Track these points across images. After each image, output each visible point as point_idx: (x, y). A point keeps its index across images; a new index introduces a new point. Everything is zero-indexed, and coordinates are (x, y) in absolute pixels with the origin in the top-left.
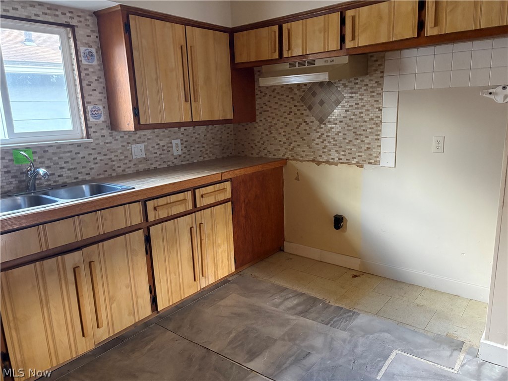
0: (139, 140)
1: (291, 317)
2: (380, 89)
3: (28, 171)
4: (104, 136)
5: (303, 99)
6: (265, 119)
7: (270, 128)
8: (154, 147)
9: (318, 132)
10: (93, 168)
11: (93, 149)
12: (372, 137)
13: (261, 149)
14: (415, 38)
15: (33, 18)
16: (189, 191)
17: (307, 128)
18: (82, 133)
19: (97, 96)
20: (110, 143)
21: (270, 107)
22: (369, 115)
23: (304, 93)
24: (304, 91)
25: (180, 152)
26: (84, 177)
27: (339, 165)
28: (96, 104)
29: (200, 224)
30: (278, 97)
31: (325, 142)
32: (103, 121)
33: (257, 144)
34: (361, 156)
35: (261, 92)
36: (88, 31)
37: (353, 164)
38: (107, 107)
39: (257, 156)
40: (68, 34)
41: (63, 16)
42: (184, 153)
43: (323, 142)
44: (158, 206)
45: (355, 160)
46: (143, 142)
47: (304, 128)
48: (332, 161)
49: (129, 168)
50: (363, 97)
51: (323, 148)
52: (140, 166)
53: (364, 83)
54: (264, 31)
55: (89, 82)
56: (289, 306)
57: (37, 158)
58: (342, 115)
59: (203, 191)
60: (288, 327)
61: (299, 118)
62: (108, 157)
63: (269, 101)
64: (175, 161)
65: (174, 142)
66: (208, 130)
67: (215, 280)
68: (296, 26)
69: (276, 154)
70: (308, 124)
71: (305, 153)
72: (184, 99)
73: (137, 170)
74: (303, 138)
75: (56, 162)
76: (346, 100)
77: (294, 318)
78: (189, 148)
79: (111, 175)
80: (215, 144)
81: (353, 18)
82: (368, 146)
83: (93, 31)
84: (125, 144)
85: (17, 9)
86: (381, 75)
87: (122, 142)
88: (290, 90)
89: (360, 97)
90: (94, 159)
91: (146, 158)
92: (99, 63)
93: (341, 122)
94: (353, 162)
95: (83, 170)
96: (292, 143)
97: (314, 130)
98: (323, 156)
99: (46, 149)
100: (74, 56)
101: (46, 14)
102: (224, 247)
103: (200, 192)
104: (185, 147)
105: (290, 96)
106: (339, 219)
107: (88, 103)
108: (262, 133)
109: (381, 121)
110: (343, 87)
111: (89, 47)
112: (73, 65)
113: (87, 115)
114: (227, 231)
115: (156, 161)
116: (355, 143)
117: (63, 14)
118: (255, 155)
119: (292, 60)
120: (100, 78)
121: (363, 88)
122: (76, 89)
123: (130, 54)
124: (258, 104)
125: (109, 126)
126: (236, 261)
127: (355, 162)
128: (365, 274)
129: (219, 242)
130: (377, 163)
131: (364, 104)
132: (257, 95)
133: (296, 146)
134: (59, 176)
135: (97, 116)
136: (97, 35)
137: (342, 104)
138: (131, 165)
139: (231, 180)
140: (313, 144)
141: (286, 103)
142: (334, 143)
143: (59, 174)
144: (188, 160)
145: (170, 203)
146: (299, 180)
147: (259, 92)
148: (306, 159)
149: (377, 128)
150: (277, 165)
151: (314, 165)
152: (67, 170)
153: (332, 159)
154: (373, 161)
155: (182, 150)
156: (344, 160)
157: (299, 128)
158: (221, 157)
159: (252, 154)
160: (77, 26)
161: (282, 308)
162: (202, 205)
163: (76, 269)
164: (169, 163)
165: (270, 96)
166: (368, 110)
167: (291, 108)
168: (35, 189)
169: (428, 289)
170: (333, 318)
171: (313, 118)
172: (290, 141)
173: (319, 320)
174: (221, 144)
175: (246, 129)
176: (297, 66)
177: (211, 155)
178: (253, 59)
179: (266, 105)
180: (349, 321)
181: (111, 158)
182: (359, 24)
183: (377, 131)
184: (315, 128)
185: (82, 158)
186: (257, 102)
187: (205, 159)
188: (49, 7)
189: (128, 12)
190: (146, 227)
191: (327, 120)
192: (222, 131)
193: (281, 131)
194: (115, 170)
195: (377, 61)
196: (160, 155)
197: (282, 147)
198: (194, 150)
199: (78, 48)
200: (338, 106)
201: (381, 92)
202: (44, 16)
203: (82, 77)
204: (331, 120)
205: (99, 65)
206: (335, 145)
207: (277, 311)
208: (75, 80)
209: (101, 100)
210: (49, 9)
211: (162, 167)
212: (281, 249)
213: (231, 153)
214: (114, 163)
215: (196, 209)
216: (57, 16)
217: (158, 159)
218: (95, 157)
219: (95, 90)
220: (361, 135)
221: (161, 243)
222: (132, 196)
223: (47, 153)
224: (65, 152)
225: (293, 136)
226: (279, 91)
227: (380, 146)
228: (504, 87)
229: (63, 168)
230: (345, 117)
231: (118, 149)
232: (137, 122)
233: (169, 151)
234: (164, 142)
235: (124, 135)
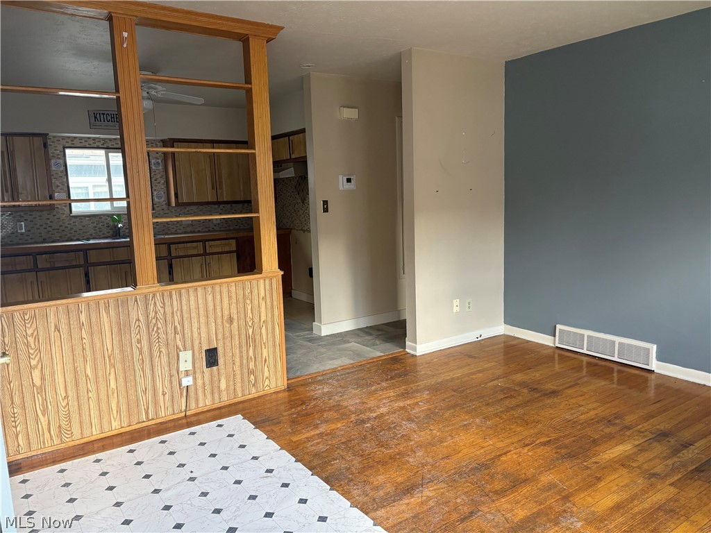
0: (188, 213)
5: (295, 187)
6: (281, 200)
7: (283, 207)
9: (302, 210)
16: (200, 242)
17: (298, 207)
19: (160, 186)
20: (167, 213)
21: (283, 192)
24: (295, 182)
28: (160, 191)
29: (209, 263)
30: (285, 185)
32: (163, 201)
35: (279, 182)
38: (166, 193)
42: (222, 223)
43: (304, 217)
44: (178, 248)
49: (179, 229)
51: (305, 221)
52: (187, 229)
55: (156, 178)
57: (124, 220)
59: (212, 243)
61: (295, 200)
69: (286, 225)
70: (298, 204)
71: (298, 225)
72: (211, 188)
73: (185, 232)
74: (297, 214)
84: (177, 214)
87: (175, 213)
88: (290, 181)
91: (192, 224)
92: (162, 167)
96: (292, 218)
98: (305, 226)
103: (209, 243)
105: (290, 185)
107: (155, 190)
108: (280, 210)
111: (157, 159)
113: (154, 197)
115: (200, 227)
120: (163, 176)
125: (167, 204)
133: (294, 220)
135: (159, 197)
138: (181, 227)
139: (236, 239)
140: (301, 218)
141: (288, 190)
144: (226, 228)
146: (297, 244)
148: (299, 229)
151: (302, 232)
153: (309, 228)
157: (295, 207)
162: (211, 252)
164: (209, 229)
167: (291, 193)
171: (300, 200)
172: (292, 216)
177: (246, 225)
179: (281, 191)
182: (294, 145)
184: (301, 207)
187: (241, 228)
189: (173, 141)
190: (170, 259)
193: (288, 209)
197: (289, 220)
199: (150, 160)
203: (152, 176)
205: (162, 169)
209: (163, 189)
211: (204, 230)
214: (169, 226)
215: (206, 254)
217: (201, 225)
219: (159, 183)
221: (179, 269)
225: (293, 212)
232: (177, 202)
235: (177, 209)
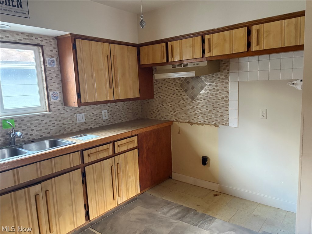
0: (82, 111)
1: (174, 221)
2: (227, 80)
3: (11, 133)
4: (59, 110)
5: (181, 85)
6: (159, 97)
7: (162, 102)
8: (91, 115)
9: (191, 105)
10: (52, 129)
11: (52, 118)
12: (223, 109)
13: (157, 115)
14: (246, 52)
15: (18, 41)
16: (110, 143)
17: (185, 103)
18: (46, 108)
19: (56, 86)
20: (63, 113)
21: (162, 90)
22: (221, 95)
23: (182, 82)
24: (182, 81)
25: (107, 118)
26: (46, 135)
27: (204, 125)
28: (55, 91)
29: (117, 164)
30: (167, 84)
31: (195, 111)
32: (59, 101)
33: (155, 111)
34: (217, 120)
35: (157, 81)
36: (51, 48)
37: (213, 125)
38: (62, 92)
39: (155, 119)
40: (39, 50)
41: (36, 40)
42: (110, 118)
43: (194, 111)
44: (91, 154)
45: (213, 122)
46: (84, 112)
47: (183, 103)
48: (200, 122)
49: (75, 128)
50: (217, 85)
51: (194, 115)
52: (82, 127)
53: (218, 77)
54: (157, 46)
55: (51, 78)
56: (173, 214)
57: (17, 124)
58: (205, 95)
59: (120, 143)
60: (172, 228)
61: (180, 97)
62: (61, 122)
63: (162, 86)
64: (104, 123)
65: (103, 112)
66: (125, 104)
67: (127, 198)
68: (176, 44)
69: (166, 118)
70: (185, 100)
71: (184, 118)
72: (109, 87)
73: (79, 130)
74: (182, 108)
75: (29, 126)
76: (207, 86)
77: (176, 221)
78: (112, 115)
79: (63, 133)
80: (129, 112)
81: (209, 40)
82: (221, 114)
83: (55, 48)
84: (73, 114)
85: (8, 37)
86: (228, 72)
87: (71, 113)
88: (174, 80)
89: (216, 85)
90: (53, 124)
91: (86, 122)
92: (57, 66)
93: (205, 99)
94: (212, 124)
95: (46, 131)
96: (175, 112)
97: (189, 104)
98: (194, 120)
99: (23, 119)
100: (42, 63)
101: (26, 39)
102: (133, 178)
103: (117, 143)
104: (110, 115)
105: (174, 84)
106: (205, 158)
107: (50, 90)
108: (158, 105)
109: (228, 99)
110: (205, 79)
111: (52, 57)
112: (42, 68)
113: (49, 97)
114: (134, 167)
115: (92, 124)
116: (213, 112)
117: (36, 38)
118: (154, 118)
119: (174, 64)
120: (58, 75)
121: (217, 79)
122: (43, 82)
123: (76, 61)
124: (155, 88)
125: (63, 103)
126: (141, 186)
127: (214, 124)
128: (222, 194)
129: (130, 174)
130: (227, 124)
131: (218, 89)
132: (155, 82)
133: (178, 113)
134: (31, 135)
135: (55, 97)
136: (57, 50)
137: (205, 89)
138: (76, 126)
139: (137, 135)
140: (188, 112)
141: (171, 88)
142: (201, 112)
143: (30, 134)
144: (112, 122)
145: (99, 151)
146: (180, 134)
147: (156, 81)
148: (184, 121)
149: (226, 104)
150: (166, 125)
152: (35, 131)
153: (200, 121)
154: (224, 123)
155: (108, 116)
156: (207, 122)
157: (180, 102)
158: (133, 119)
159: (152, 118)
160: (45, 46)
161: (168, 215)
162: (119, 152)
163: (37, 196)
164: (100, 125)
165: (162, 83)
166: (220, 93)
167: (174, 91)
168: (15, 144)
169: (261, 204)
170: (200, 222)
171: (188, 97)
172: (174, 110)
173: (191, 223)
174: (133, 112)
175: (148, 103)
176: (177, 67)
178: (151, 62)
179: (160, 89)
180: (210, 224)
181: (64, 123)
182: (213, 43)
183: (226, 105)
184: (189, 103)
185: (45, 123)
186: (154, 87)
187: (123, 121)
188: (27, 35)
189: (75, 37)
190: (83, 167)
191: (196, 98)
192: (133, 104)
193: (169, 104)
194: (66, 130)
195: (225, 63)
196: (94, 120)
197: (170, 113)
198: (116, 116)
199: (45, 58)
200: (203, 90)
201: (228, 82)
202: (24, 40)
203: (47, 75)
204: (198, 98)
205: (57, 68)
206: (201, 113)
207: (165, 217)
208: (43, 77)
209: (58, 88)
210: (27, 36)
211: (95, 127)
212: (170, 177)
213: (139, 117)
214: (65, 126)
215: (115, 154)
216: (33, 40)
217: (93, 122)
218: (54, 122)
219: (55, 82)
220: (217, 107)
221: (92, 177)
222: (74, 148)
223: (23, 121)
224: (35, 120)
225: (176, 107)
226: (167, 81)
227: (228, 114)
228: (301, 80)
229: (33, 130)
230: (207, 97)
231: (68, 117)
232: (79, 102)
233: (100, 117)
234: (97, 112)
235: (72, 109)
